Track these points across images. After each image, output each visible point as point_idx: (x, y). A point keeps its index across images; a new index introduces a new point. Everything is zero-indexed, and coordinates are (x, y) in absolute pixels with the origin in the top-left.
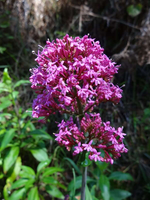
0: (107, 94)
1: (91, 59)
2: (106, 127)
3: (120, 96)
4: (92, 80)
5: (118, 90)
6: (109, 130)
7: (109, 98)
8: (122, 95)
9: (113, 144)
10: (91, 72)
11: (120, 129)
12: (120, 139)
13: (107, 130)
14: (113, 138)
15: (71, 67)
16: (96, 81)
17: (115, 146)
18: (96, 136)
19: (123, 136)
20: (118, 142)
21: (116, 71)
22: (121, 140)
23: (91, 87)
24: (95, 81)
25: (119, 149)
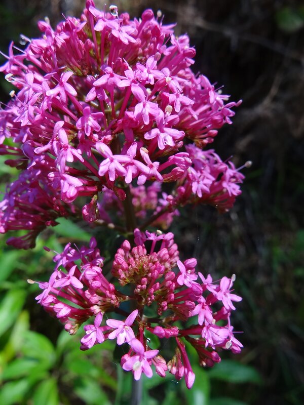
0: (198, 182)
1: (151, 71)
2: (184, 273)
3: (234, 189)
4: (150, 133)
5: (232, 174)
6: (189, 286)
7: (203, 191)
8: (240, 189)
9: (201, 324)
10: (145, 109)
11: (226, 282)
12: (223, 312)
13: (186, 282)
14: (203, 308)
15: (95, 92)
16: (162, 135)
17: (204, 330)
18: (151, 298)
19: (234, 303)
20: (215, 320)
21: (227, 118)
22: (227, 314)
23: (144, 152)
24: (158, 136)
25: (218, 341)
